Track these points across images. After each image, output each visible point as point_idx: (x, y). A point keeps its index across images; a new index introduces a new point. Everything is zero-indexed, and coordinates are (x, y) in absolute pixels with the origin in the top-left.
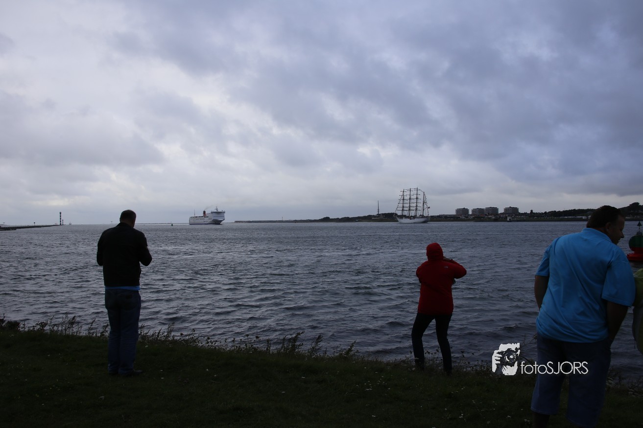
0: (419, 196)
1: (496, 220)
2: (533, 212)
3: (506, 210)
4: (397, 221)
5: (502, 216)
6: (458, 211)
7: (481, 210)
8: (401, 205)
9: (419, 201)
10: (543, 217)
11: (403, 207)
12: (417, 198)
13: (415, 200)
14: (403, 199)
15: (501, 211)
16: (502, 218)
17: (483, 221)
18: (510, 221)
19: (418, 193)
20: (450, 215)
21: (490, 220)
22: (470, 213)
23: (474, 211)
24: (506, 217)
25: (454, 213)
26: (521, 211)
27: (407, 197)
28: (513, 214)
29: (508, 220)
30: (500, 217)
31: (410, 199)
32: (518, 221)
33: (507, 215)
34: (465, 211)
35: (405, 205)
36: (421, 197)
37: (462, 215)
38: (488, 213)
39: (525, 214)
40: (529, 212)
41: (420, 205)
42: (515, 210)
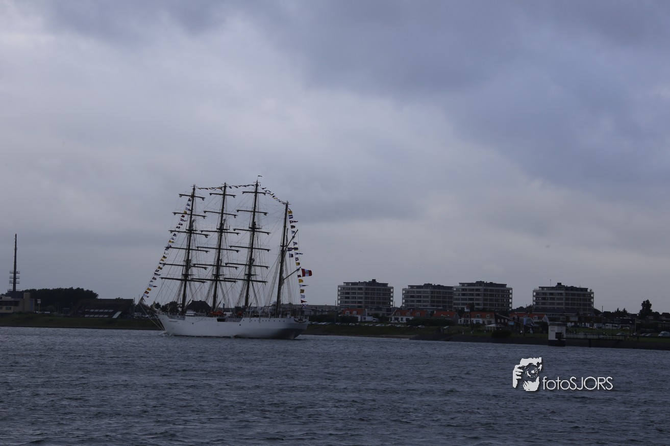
2: (653, 309)
3: (542, 295)
5: (525, 319)
6: (348, 291)
7: (439, 293)
17: (448, 337)
20: (315, 309)
23: (412, 293)
24: (544, 326)
28: (569, 313)
32: (590, 343)
33: (546, 318)
34: (375, 293)
38: (471, 306)
39: (621, 316)
42: (581, 297)
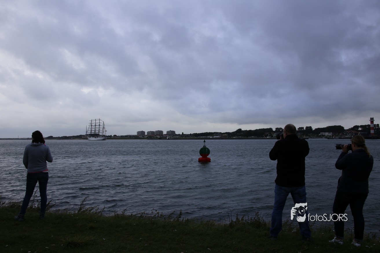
0: (100, 124)
1: (160, 139)
2: (184, 134)
3: (168, 132)
4: (88, 139)
6: (138, 132)
7: (152, 133)
8: (90, 129)
9: (101, 127)
10: (189, 137)
11: (91, 130)
12: (99, 125)
13: (98, 127)
14: (91, 126)
15: (165, 133)
16: (164, 137)
17: (153, 139)
18: (169, 139)
19: (100, 122)
20: (133, 135)
21: (157, 139)
22: (146, 134)
23: (148, 133)
24: (167, 137)
25: (136, 134)
26: (177, 133)
27: (94, 124)
28: (172, 135)
29: (167, 138)
30: (163, 137)
31: (95, 125)
32: (173, 139)
33: (168, 136)
34: (143, 133)
35: (92, 129)
36: (102, 124)
37: (141, 135)
38: (157, 134)
39: (179, 135)
40: (181, 134)
41: (102, 129)
42: (174, 132)
